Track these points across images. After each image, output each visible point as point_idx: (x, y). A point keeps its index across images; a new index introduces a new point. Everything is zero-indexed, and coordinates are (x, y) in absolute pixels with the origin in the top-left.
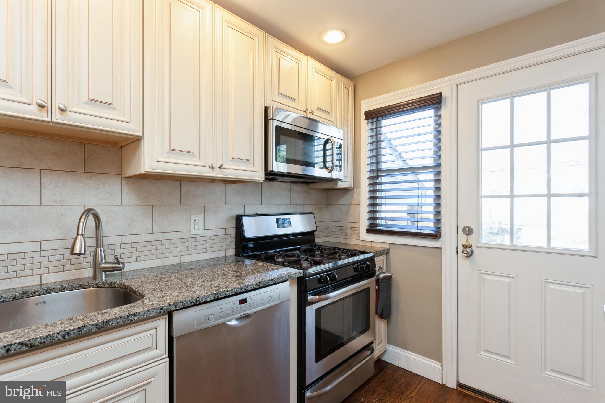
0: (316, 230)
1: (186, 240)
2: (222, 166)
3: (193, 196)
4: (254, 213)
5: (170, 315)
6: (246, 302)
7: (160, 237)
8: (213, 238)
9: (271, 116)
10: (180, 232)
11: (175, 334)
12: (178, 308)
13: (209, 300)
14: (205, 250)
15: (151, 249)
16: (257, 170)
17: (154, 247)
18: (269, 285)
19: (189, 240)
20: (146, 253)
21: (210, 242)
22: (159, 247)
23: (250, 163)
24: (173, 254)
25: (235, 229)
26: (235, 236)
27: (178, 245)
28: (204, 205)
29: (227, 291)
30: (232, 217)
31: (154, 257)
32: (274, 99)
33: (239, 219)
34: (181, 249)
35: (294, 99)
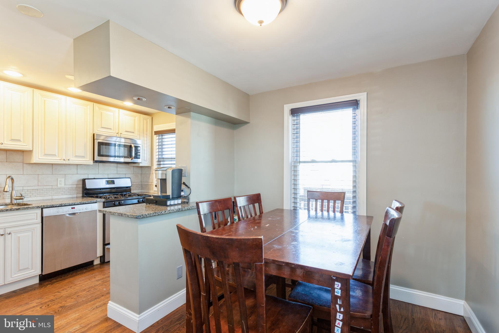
0: (131, 186)
1: (55, 189)
2: (69, 159)
4: (93, 178)
5: (42, 209)
6: (75, 208)
7: (42, 187)
8: (69, 188)
9: (95, 138)
10: (52, 185)
11: (44, 215)
12: (44, 207)
13: (57, 206)
14: (65, 194)
15: (37, 192)
16: (88, 160)
17: (39, 192)
18: (86, 204)
19: (57, 189)
20: (35, 194)
21: (68, 190)
22: (41, 192)
23: (85, 157)
24: (48, 195)
25: (82, 185)
26: (82, 188)
27: (51, 191)
28: (65, 174)
29: (66, 204)
30: (80, 180)
31: (39, 196)
32: (98, 130)
33: (84, 181)
34: (53, 193)
35: (111, 129)
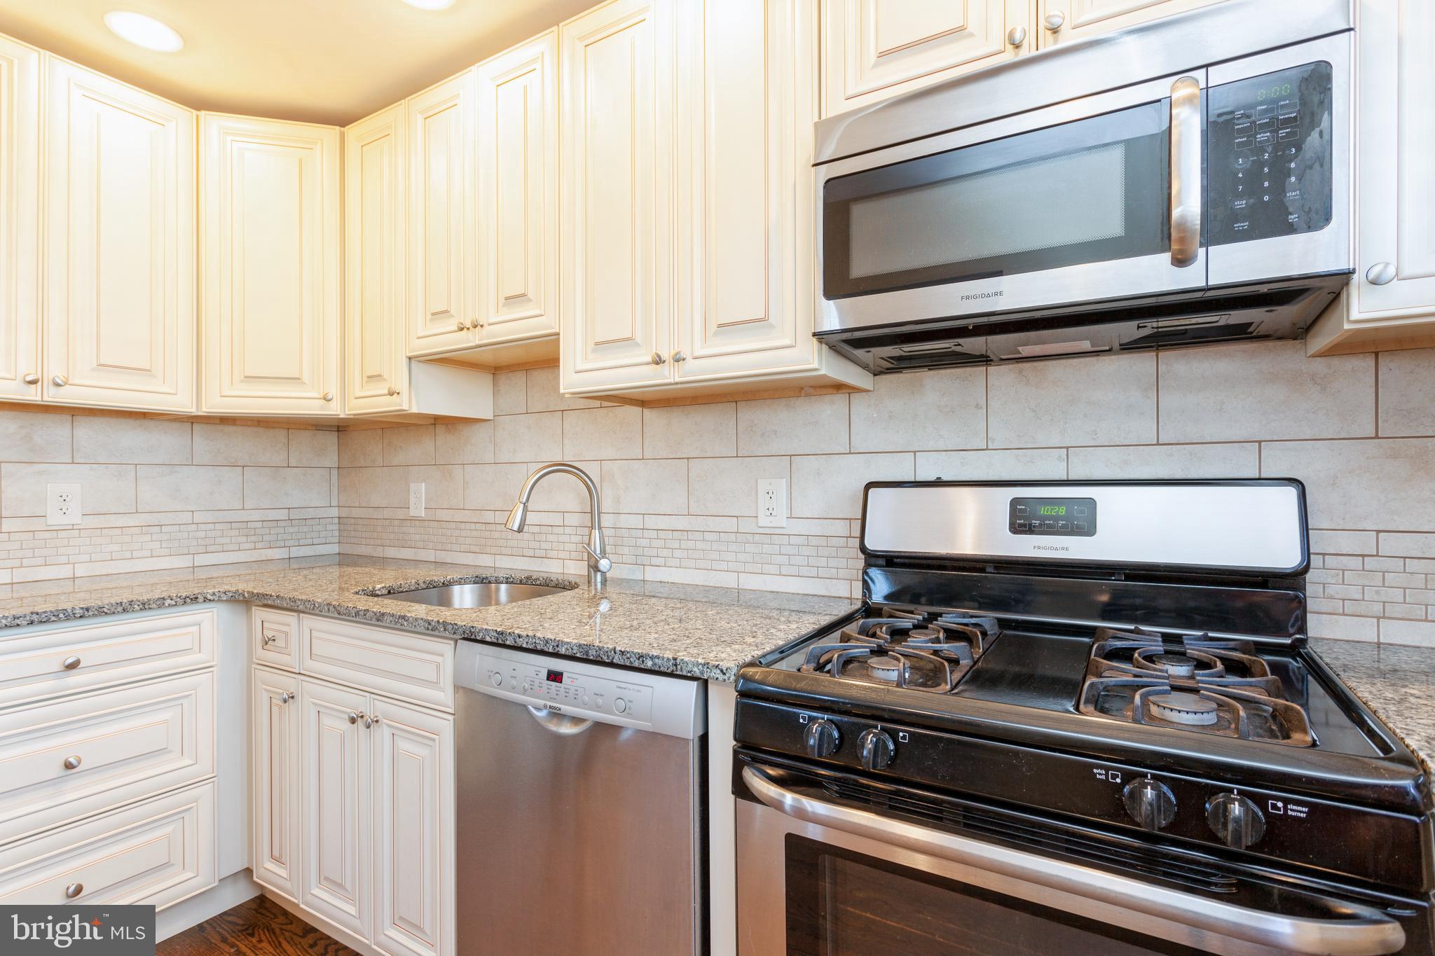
0: (1306, 571)
1: (750, 537)
2: (677, 354)
3: (763, 434)
6: (561, 681)
8: (814, 541)
10: (737, 517)
14: (794, 570)
15: (686, 547)
17: (691, 544)
19: (756, 538)
21: (806, 551)
22: (700, 545)
24: (724, 566)
27: (733, 547)
28: (791, 456)
31: (693, 563)
33: (866, 497)
34: (741, 557)
35: (959, 31)
